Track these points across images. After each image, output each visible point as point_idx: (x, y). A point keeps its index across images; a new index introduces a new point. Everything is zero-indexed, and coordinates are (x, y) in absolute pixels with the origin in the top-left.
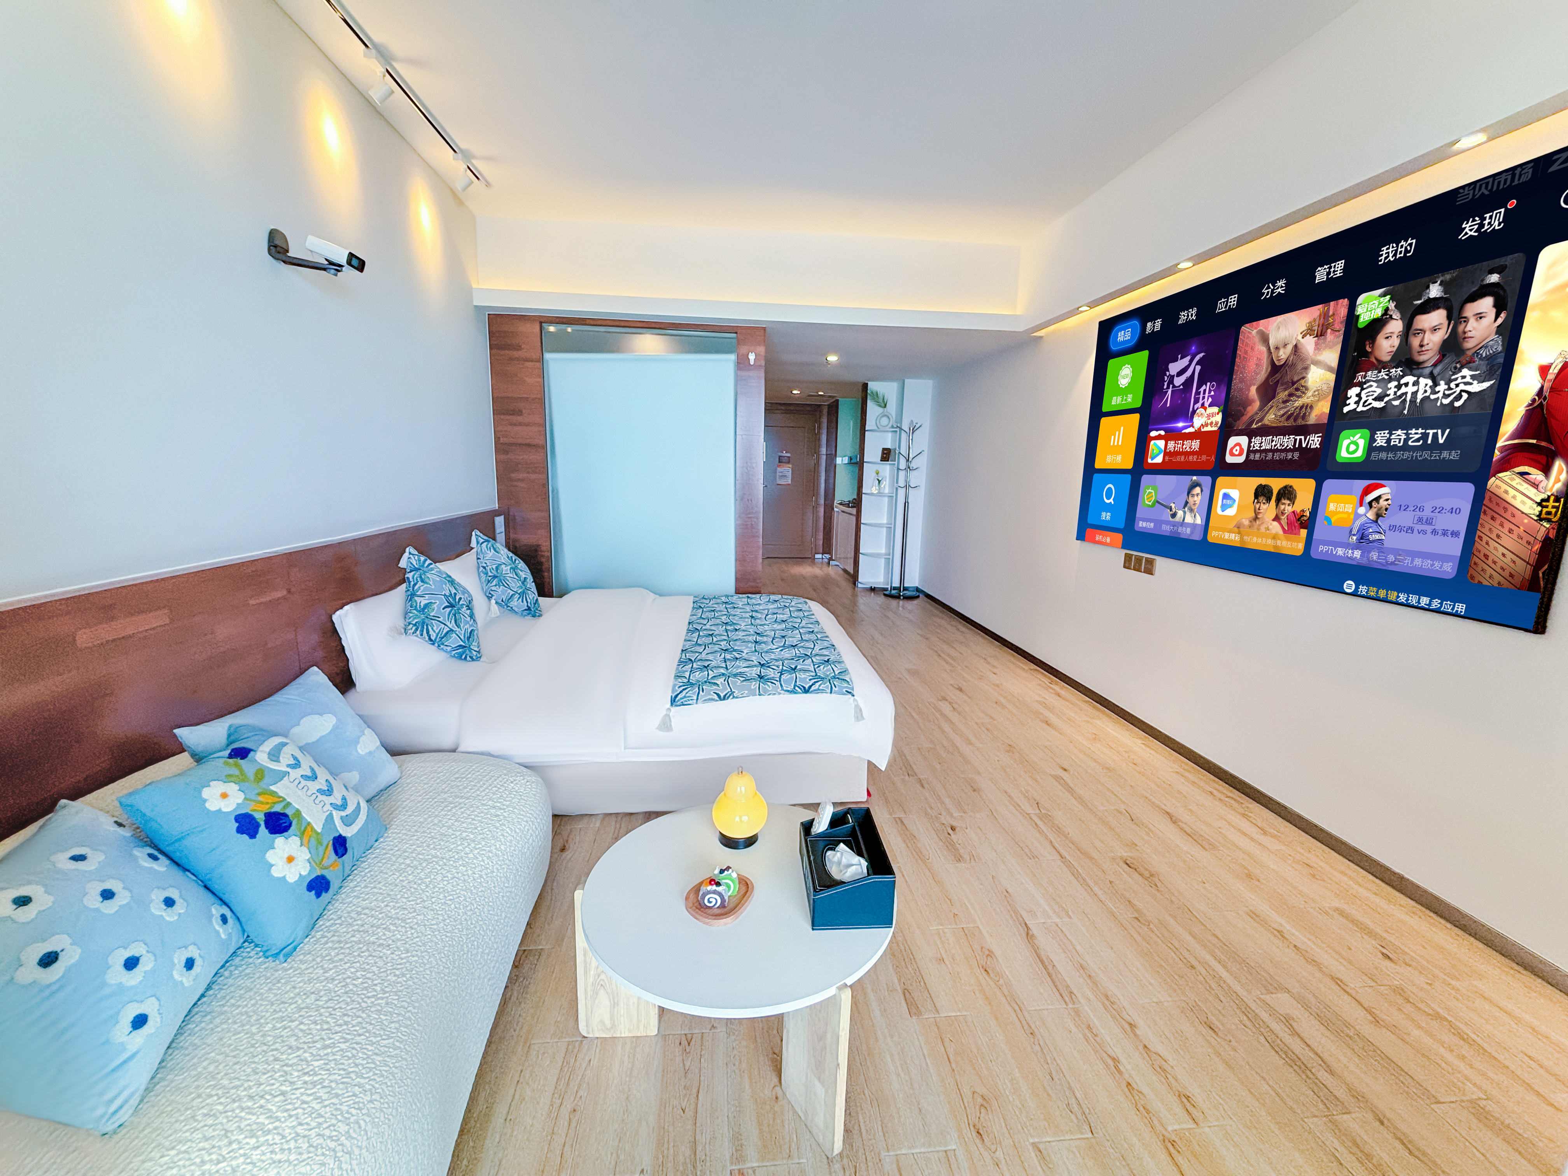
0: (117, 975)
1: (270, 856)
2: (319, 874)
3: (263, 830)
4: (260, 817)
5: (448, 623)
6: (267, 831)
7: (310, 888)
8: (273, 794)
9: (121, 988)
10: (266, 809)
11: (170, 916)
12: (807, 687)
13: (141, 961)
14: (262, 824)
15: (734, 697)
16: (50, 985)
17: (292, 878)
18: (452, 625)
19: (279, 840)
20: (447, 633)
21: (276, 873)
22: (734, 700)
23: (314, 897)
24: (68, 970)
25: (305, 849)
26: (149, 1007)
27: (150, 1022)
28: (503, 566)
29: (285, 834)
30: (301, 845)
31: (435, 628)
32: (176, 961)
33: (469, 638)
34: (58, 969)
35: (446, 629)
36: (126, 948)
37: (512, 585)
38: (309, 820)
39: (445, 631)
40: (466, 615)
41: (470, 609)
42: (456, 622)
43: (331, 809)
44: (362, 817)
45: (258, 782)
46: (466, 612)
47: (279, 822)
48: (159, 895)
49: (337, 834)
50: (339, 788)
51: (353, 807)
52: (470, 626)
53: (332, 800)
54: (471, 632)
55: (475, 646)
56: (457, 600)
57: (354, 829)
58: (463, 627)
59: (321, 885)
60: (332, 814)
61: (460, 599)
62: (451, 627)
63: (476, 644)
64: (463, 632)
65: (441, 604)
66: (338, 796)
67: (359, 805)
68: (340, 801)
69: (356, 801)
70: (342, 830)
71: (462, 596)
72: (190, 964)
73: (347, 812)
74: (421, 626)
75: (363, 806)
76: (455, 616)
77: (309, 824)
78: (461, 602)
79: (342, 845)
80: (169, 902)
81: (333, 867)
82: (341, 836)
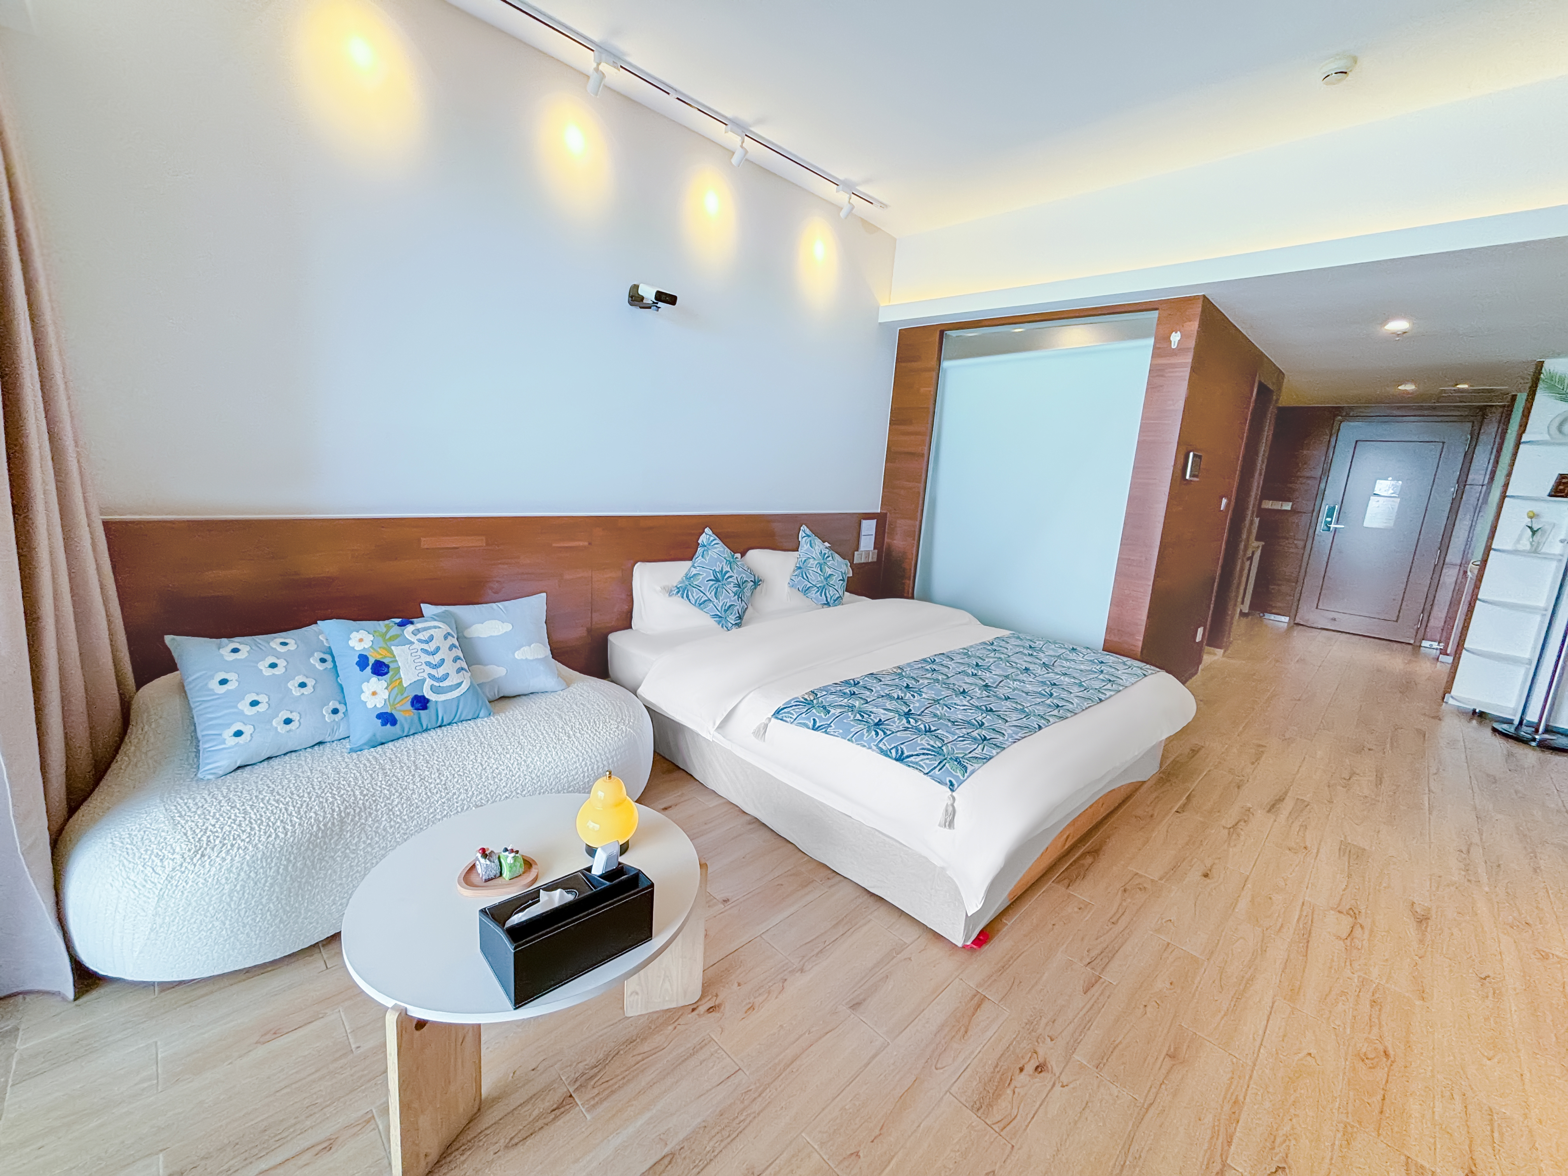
0: (244, 706)
1: (365, 686)
2: (389, 711)
3: (369, 669)
4: (371, 661)
5: (708, 594)
6: (370, 671)
7: (379, 716)
8: (392, 652)
9: (242, 713)
10: (379, 658)
11: (297, 692)
12: (906, 753)
13: (260, 705)
14: (371, 665)
15: (826, 732)
16: (218, 694)
17: (370, 705)
18: (711, 596)
19: (374, 679)
20: (705, 601)
21: (363, 697)
22: (824, 734)
23: (380, 724)
24: (228, 691)
25: (387, 693)
26: (248, 730)
27: (243, 737)
28: (811, 561)
29: (380, 677)
30: (386, 688)
31: (694, 595)
32: (280, 715)
33: (726, 611)
34: (225, 688)
35: (705, 598)
36: (258, 694)
37: (812, 577)
38: (402, 676)
39: (703, 599)
40: (730, 592)
41: (740, 587)
42: (716, 594)
43: (426, 676)
44: (456, 694)
45: (389, 641)
46: (732, 588)
47: (380, 669)
48: (300, 679)
49: (420, 694)
50: (449, 667)
51: (451, 684)
52: (731, 601)
53: (433, 672)
54: (730, 606)
55: (732, 619)
56: (726, 577)
57: (442, 698)
58: (722, 600)
59: (387, 719)
60: (424, 680)
61: (731, 577)
62: (709, 597)
63: (734, 618)
64: (721, 604)
65: (706, 577)
66: (441, 672)
67: (460, 684)
68: (440, 675)
69: (459, 681)
70: (428, 694)
71: (735, 576)
72: (288, 721)
73: (441, 684)
74: (683, 590)
75: (464, 687)
76: (717, 589)
77: (400, 678)
78: (730, 580)
79: (421, 703)
80: (303, 685)
81: (404, 712)
82: (424, 696)
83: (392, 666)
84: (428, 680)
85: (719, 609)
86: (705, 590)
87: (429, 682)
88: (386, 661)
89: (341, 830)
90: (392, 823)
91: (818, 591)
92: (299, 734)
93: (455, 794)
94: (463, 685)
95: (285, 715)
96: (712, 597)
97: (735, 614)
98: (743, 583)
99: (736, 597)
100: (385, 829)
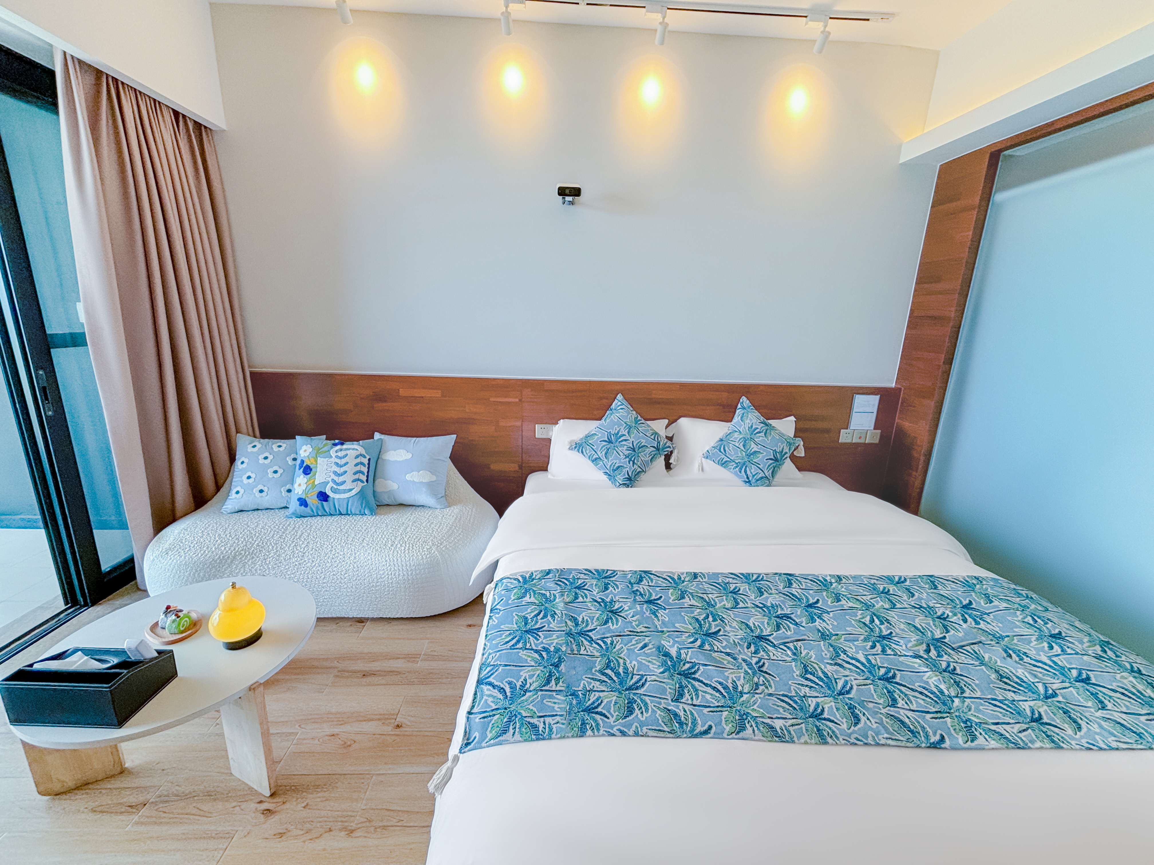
0: (244, 478)
1: (297, 479)
2: (304, 498)
3: (302, 469)
4: (305, 465)
6: (303, 471)
7: (299, 500)
8: (318, 461)
9: (242, 481)
10: (309, 463)
13: (251, 479)
14: (304, 467)
17: (296, 492)
19: (303, 476)
21: (295, 486)
23: (299, 505)
24: (242, 468)
25: (306, 486)
26: (242, 491)
27: (239, 495)
28: (736, 434)
29: (306, 476)
30: (307, 483)
32: (258, 487)
33: (614, 471)
36: (252, 473)
38: (317, 477)
40: (621, 454)
41: (634, 451)
42: (606, 454)
43: (330, 480)
44: (347, 495)
45: (318, 453)
46: (624, 450)
47: (307, 470)
48: (276, 468)
49: (323, 491)
50: (349, 478)
51: (345, 488)
52: (620, 462)
53: (336, 478)
54: (619, 467)
55: (620, 479)
56: (620, 440)
57: (337, 496)
58: (612, 460)
59: (303, 502)
60: (328, 482)
61: (626, 440)
62: (600, 455)
63: (622, 478)
64: (610, 464)
65: (601, 437)
66: (341, 479)
67: (351, 490)
68: (340, 481)
69: (351, 488)
70: (329, 492)
71: (631, 440)
72: (261, 491)
73: (338, 487)
74: (579, 446)
75: (354, 492)
76: (608, 450)
77: (315, 479)
78: (624, 443)
79: (323, 497)
80: (276, 472)
81: (313, 501)
82: (325, 493)
83: (313, 470)
84: (331, 483)
85: (608, 467)
86: (597, 448)
87: (331, 484)
88: (312, 466)
89: (232, 562)
90: (261, 568)
91: (737, 467)
92: (266, 500)
93: (305, 561)
94: (353, 491)
95: (260, 487)
96: (602, 456)
97: (624, 475)
98: (639, 448)
99: (628, 459)
100: (256, 570)
